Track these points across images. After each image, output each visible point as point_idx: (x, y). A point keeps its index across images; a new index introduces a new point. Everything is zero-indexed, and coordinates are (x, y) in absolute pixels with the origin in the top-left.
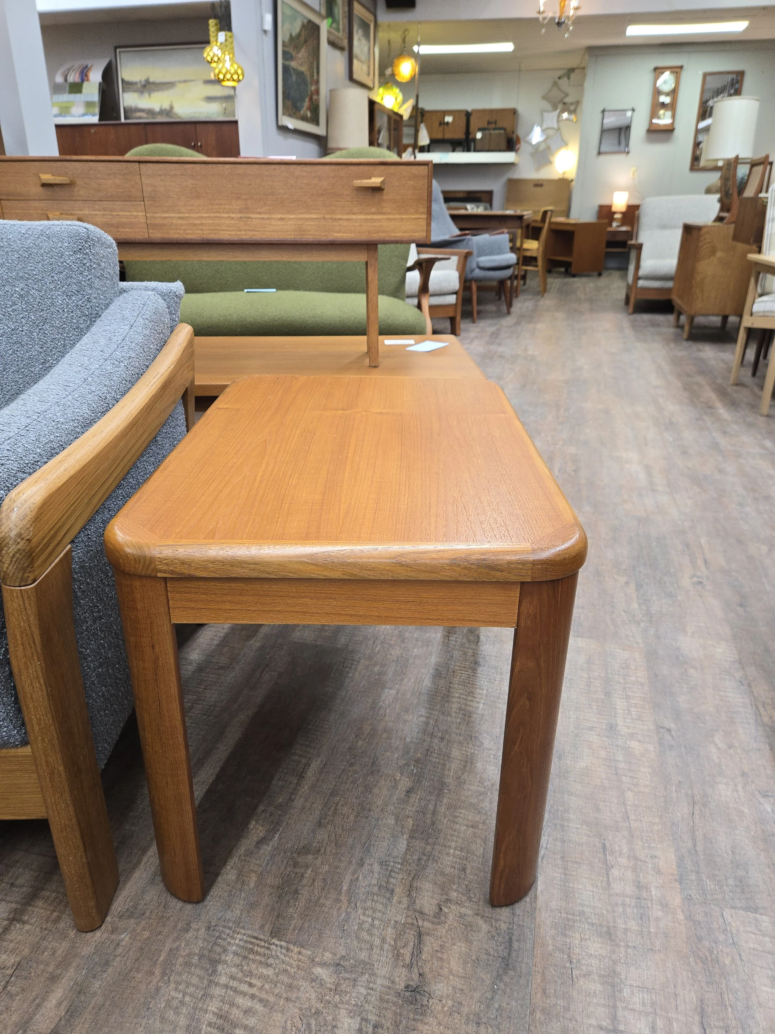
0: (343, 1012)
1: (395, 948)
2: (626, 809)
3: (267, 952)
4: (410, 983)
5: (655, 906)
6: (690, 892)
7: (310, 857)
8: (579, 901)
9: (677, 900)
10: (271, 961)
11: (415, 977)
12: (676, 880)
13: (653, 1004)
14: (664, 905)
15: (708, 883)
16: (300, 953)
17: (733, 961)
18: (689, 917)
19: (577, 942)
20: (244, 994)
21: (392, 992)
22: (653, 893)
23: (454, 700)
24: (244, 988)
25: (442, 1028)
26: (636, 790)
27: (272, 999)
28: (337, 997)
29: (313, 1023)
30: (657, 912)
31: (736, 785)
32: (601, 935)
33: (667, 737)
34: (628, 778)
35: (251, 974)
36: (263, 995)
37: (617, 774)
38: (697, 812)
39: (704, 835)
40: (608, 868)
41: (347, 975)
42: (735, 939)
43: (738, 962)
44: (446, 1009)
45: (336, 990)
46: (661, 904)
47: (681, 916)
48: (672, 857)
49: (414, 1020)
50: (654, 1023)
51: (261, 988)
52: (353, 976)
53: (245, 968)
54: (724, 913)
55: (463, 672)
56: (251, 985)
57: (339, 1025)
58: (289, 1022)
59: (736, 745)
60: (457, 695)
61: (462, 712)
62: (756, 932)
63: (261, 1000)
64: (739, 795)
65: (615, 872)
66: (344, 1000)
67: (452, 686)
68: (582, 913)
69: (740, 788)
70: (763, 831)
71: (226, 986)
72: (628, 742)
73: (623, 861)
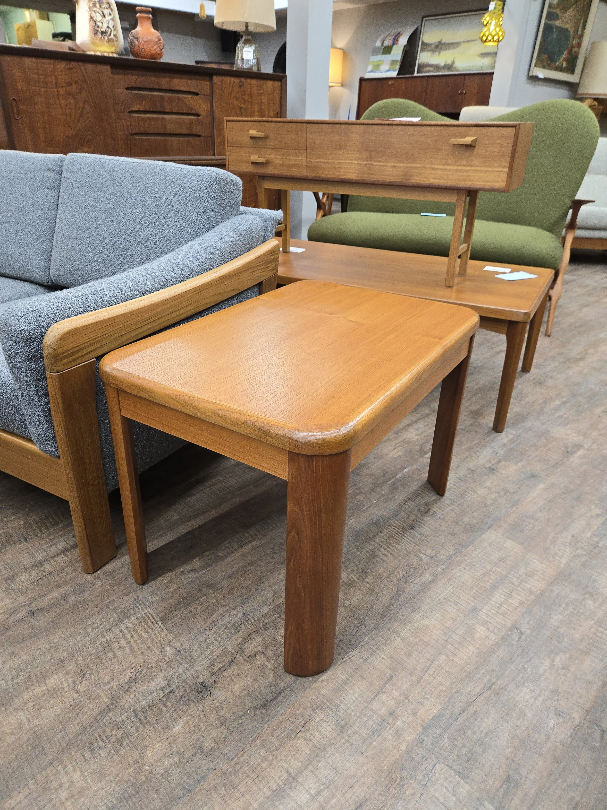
0: (162, 675)
1: (214, 660)
2: (431, 665)
3: (152, 626)
4: (206, 682)
5: (391, 731)
6: (425, 738)
7: (211, 591)
8: (341, 698)
9: (410, 737)
10: (150, 631)
11: (212, 680)
12: (422, 726)
13: (332, 781)
14: (398, 734)
15: (446, 741)
16: (166, 635)
17: (413, 795)
18: (408, 752)
19: (318, 719)
20: (126, 639)
21: (193, 680)
22: (398, 723)
23: (373, 543)
24: (129, 636)
25: (202, 713)
26: (451, 658)
27: (136, 649)
28: (166, 666)
29: (145, 671)
30: (388, 735)
31: (539, 695)
32: (337, 725)
33: (515, 637)
34: (453, 648)
35: (136, 632)
36: (134, 645)
37: (447, 641)
38: (485, 695)
39: (475, 712)
40: (381, 691)
41: (179, 659)
42: (429, 784)
43: (416, 798)
44: (213, 706)
45: (168, 663)
46: (396, 733)
47: (403, 748)
48: (435, 710)
49: (192, 701)
50: (322, 791)
51: (135, 641)
52: (182, 661)
53: (136, 627)
54: (437, 765)
55: (396, 529)
56: (132, 637)
57: (155, 680)
58: (134, 664)
59: (572, 670)
60: (378, 541)
61: (371, 553)
62: (450, 790)
63: (131, 646)
64: (534, 702)
65: (383, 697)
66: (167, 670)
67: (380, 534)
68: (337, 706)
69: (541, 699)
70: (529, 736)
71: (122, 631)
72: (477, 625)
73: (396, 694)
